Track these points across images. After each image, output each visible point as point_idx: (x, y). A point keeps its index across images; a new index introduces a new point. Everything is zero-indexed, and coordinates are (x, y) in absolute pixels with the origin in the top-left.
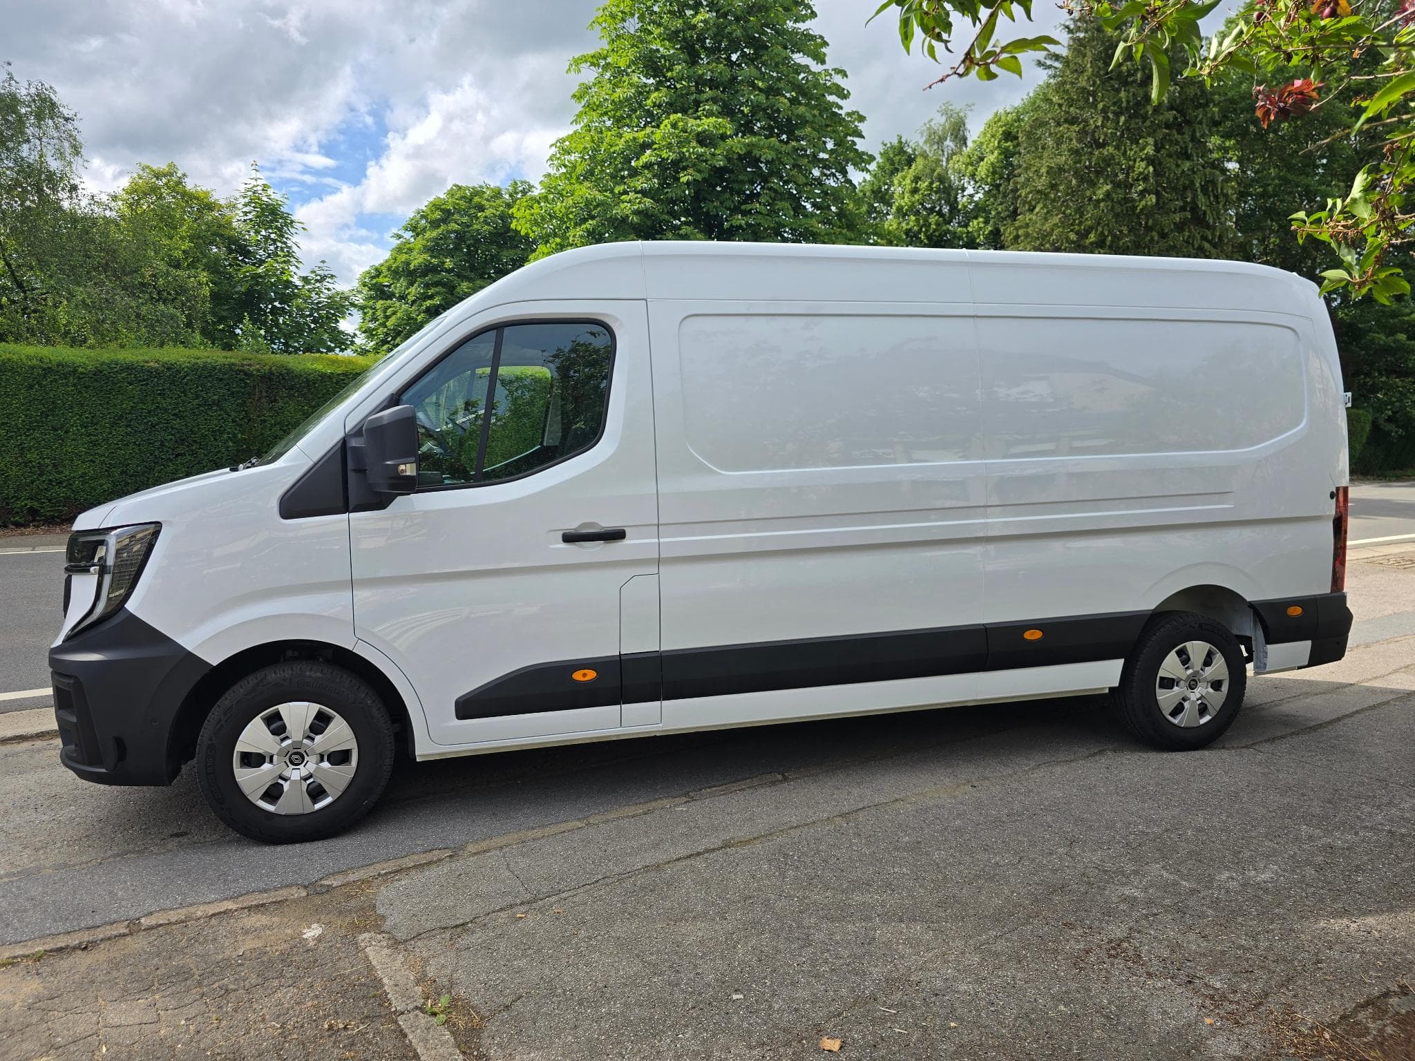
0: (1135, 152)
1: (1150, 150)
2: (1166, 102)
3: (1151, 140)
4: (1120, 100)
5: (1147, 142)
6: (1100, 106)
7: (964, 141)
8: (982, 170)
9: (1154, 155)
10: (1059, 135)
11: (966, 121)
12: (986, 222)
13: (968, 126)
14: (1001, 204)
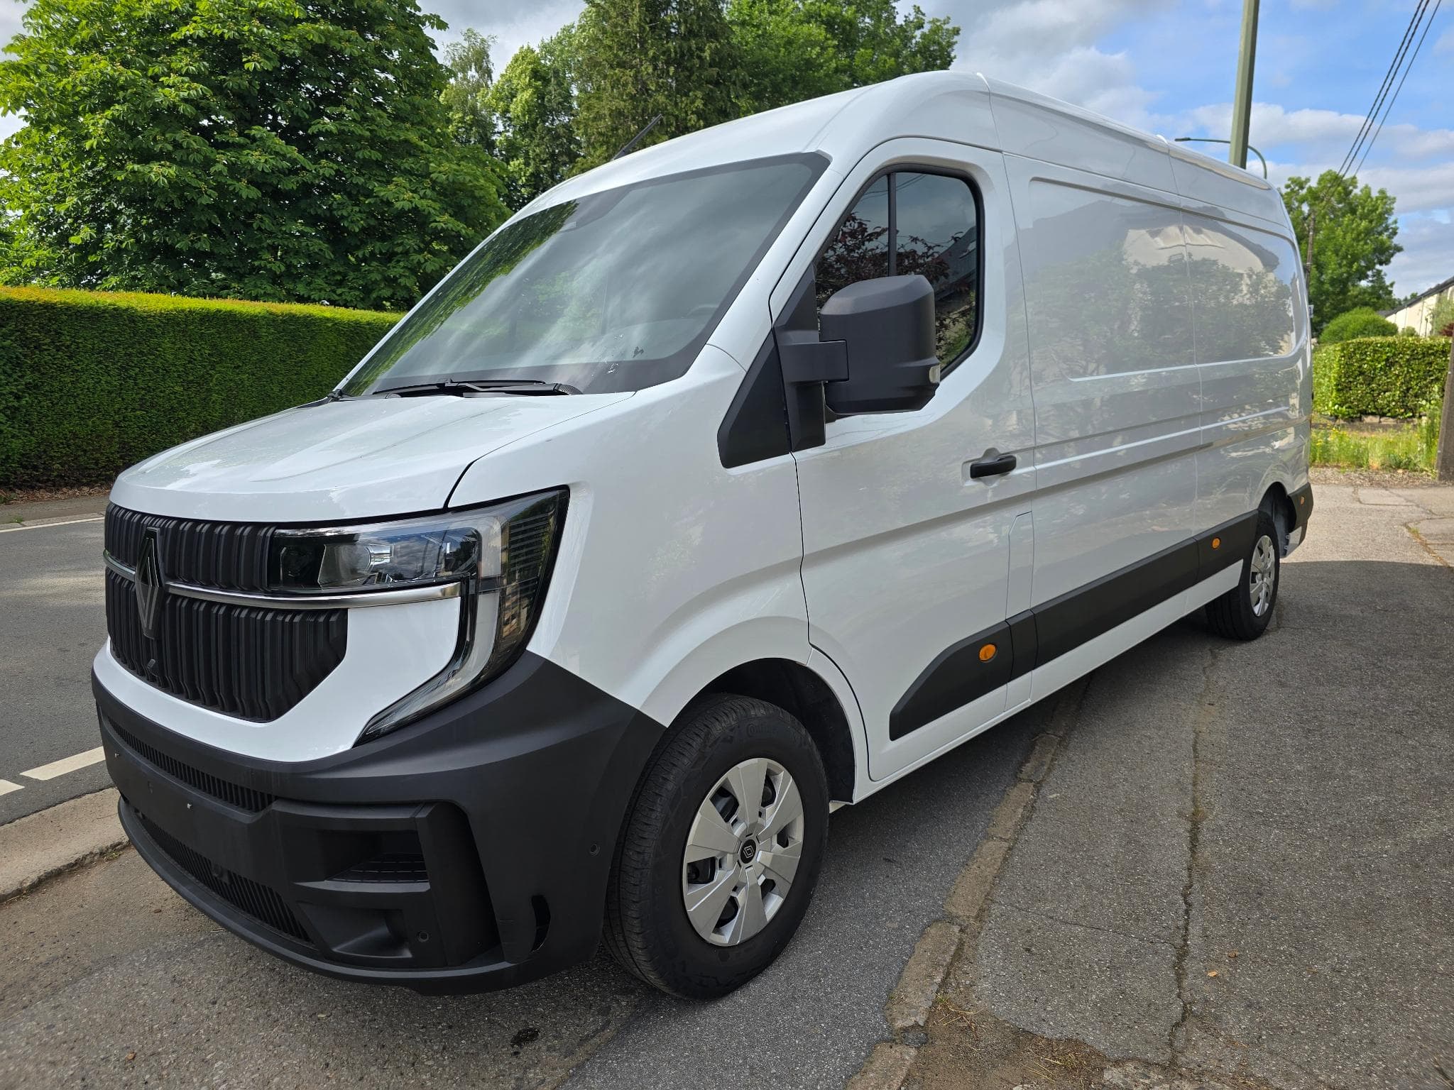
0: (687, 104)
1: (699, 103)
2: (708, 58)
3: (699, 94)
4: (668, 50)
5: (696, 96)
6: (651, 53)
7: (489, 73)
8: (516, 108)
9: (703, 110)
10: (615, 78)
11: (489, 53)
12: (527, 164)
13: (491, 58)
14: (538, 145)
